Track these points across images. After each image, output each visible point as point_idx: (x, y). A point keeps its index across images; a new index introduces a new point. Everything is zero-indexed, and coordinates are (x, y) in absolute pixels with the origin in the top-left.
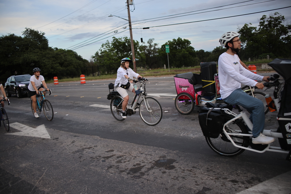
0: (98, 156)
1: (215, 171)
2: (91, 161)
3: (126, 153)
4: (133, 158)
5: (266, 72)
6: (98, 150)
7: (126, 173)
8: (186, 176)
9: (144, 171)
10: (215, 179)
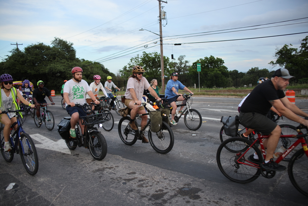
0: (119, 178)
1: (244, 205)
2: (111, 182)
3: (148, 177)
4: (155, 183)
6: (119, 171)
7: (147, 199)
9: (167, 198)
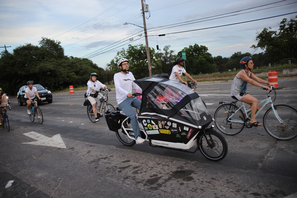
0: (114, 167)
1: (236, 183)
2: (107, 171)
3: (142, 164)
4: (149, 169)
5: (288, 78)
6: (114, 160)
7: (142, 185)
8: (205, 188)
9: (161, 182)
10: (236, 191)
